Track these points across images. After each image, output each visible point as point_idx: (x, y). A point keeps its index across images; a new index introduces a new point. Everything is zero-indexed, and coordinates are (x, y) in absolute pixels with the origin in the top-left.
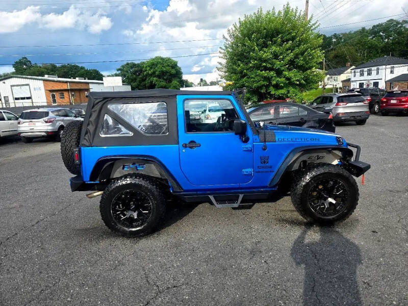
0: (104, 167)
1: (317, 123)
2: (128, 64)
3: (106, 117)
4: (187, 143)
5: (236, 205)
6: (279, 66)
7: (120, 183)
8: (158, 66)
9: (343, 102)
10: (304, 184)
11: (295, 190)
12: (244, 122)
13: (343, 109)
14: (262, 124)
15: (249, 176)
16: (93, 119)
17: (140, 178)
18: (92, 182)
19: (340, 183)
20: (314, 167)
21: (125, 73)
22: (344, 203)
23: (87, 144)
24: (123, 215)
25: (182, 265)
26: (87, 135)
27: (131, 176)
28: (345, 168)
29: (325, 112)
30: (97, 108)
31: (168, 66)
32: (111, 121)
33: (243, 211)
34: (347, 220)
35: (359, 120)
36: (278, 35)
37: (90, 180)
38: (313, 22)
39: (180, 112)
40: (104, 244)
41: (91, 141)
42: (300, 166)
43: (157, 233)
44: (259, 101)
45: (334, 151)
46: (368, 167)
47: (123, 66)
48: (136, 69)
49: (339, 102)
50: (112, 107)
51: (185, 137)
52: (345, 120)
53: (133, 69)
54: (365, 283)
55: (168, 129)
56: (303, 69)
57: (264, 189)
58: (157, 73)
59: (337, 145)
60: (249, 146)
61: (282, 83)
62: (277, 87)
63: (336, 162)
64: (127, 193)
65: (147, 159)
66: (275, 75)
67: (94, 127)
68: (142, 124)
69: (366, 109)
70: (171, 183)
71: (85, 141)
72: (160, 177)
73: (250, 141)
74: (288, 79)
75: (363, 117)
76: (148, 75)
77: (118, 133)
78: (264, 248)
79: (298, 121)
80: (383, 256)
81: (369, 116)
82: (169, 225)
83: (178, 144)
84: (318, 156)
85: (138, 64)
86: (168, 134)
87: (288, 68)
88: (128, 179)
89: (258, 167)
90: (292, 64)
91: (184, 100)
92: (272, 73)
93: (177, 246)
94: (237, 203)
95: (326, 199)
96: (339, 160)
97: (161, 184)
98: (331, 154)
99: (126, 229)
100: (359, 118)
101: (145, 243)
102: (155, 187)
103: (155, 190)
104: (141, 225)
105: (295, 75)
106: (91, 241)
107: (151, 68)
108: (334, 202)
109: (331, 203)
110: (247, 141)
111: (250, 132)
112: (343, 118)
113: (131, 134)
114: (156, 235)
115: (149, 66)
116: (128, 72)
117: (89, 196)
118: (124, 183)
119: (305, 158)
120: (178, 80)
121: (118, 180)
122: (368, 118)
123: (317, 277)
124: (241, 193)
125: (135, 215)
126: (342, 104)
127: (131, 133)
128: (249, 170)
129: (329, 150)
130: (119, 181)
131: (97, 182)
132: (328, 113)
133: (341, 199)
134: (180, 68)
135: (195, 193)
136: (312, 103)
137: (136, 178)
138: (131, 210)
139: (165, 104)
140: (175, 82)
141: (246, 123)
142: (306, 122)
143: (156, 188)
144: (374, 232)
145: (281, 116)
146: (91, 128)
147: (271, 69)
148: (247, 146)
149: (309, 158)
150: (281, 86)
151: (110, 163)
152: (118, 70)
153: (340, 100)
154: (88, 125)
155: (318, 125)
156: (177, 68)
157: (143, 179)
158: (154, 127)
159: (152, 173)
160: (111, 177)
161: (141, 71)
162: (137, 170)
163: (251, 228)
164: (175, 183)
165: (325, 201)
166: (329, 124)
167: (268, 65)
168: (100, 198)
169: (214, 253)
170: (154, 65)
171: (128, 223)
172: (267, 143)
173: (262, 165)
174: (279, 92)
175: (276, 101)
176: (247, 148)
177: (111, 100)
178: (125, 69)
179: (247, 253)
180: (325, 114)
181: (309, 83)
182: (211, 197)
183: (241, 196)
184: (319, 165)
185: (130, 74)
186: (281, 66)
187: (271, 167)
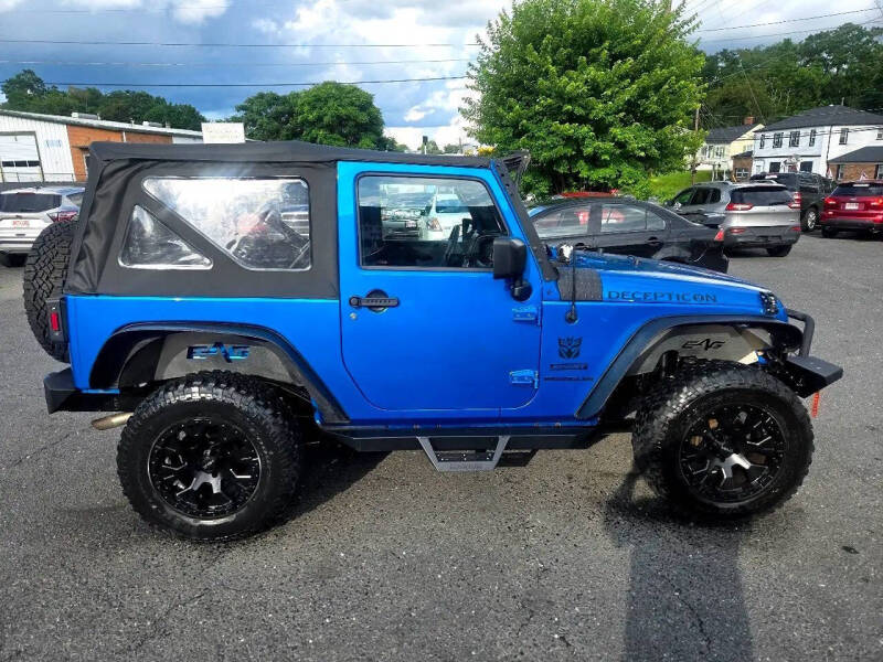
0: (133, 352)
1: (689, 249)
2: (261, 96)
3: (138, 213)
4: (363, 295)
5: (488, 466)
6: (601, 114)
7: (172, 398)
8: (330, 104)
9: (742, 202)
10: (671, 415)
11: (646, 431)
12: (519, 243)
13: (742, 220)
14: (567, 251)
15: (526, 389)
16: (99, 216)
17: (229, 386)
18: (101, 391)
19: (767, 416)
20: (700, 374)
21: (257, 117)
22: (773, 470)
23: (84, 288)
24: (183, 483)
26: (82, 263)
27: (204, 378)
28: (774, 374)
29: (707, 225)
30: (113, 186)
31: (352, 104)
32: (148, 225)
34: (777, 511)
35: (775, 246)
36: (601, 42)
37: (94, 385)
38: (685, 16)
39: (346, 210)
40: (127, 560)
41: (95, 280)
42: (659, 364)
43: (277, 530)
44: (553, 192)
45: (752, 331)
46: (838, 375)
47: (250, 101)
48: (280, 108)
49: (734, 201)
50: (150, 186)
51: (358, 278)
52: (745, 245)
53: (274, 108)
55: (310, 254)
56: (655, 122)
57: (566, 424)
58: (326, 119)
59: (761, 316)
60: (529, 308)
61: (606, 153)
62: (594, 161)
63: (751, 358)
64: (190, 428)
65: (252, 335)
66: (592, 134)
67: (103, 242)
68: (238, 239)
69: (794, 221)
70: (316, 399)
71: (78, 278)
72: (289, 380)
73: (535, 295)
74: (621, 145)
75: (784, 239)
76: (305, 122)
77: (171, 262)
78: (560, 591)
79: (642, 242)
81: (798, 236)
82: (311, 508)
83: (338, 296)
84: (708, 341)
85: (285, 97)
86: (308, 268)
87: (621, 120)
88: (195, 389)
89: (552, 366)
90: (633, 111)
91: (358, 177)
92: (585, 129)
93: (324, 574)
94: (491, 459)
95: (724, 456)
96: (760, 354)
97: (287, 401)
98: (741, 338)
99: (191, 521)
100: (774, 241)
101: (241, 561)
102: (269, 412)
103: (270, 420)
104: (233, 509)
105: (636, 137)
106: (94, 548)
107: (314, 108)
108: (746, 465)
109: (737, 468)
110: (524, 295)
111: (533, 274)
112: (740, 240)
113: (205, 265)
114: (271, 538)
115: (309, 104)
116: (260, 114)
117: (100, 424)
118: (184, 398)
119: (675, 344)
120: (373, 137)
121: (167, 391)
122: (795, 242)
124: (504, 432)
125: (216, 484)
126: (740, 207)
127: (207, 261)
128: (527, 374)
129: (738, 326)
130: (170, 393)
131: (115, 391)
132: (714, 226)
133: (764, 457)
134: (378, 111)
135: (382, 427)
136: (672, 203)
137: (217, 386)
138: (206, 471)
139: (305, 186)
140: (366, 142)
141: (523, 249)
142: (660, 246)
143: (274, 415)
144: (848, 549)
145: (603, 229)
146: (95, 244)
147: (582, 120)
148: (526, 310)
149: (684, 347)
150: (605, 160)
151: (149, 341)
152: (240, 108)
153: (737, 199)
154: (87, 233)
155: (688, 254)
156: (372, 110)
157: (238, 391)
158: (270, 247)
159: (270, 371)
160: (157, 377)
161: (291, 113)
162: (229, 361)
163: (525, 526)
164: (326, 402)
165: (723, 460)
166: (715, 252)
167: (579, 111)
168: (120, 430)
169: (423, 604)
170: (319, 100)
171: (195, 506)
172: (577, 303)
173: (562, 361)
174: (598, 174)
175: (592, 194)
176: (525, 315)
177: (152, 166)
178: (255, 108)
179: (512, 605)
180: (707, 228)
181: (666, 156)
182: (424, 442)
183: (503, 441)
184: (714, 367)
185: (265, 120)
186: (607, 115)
187: (586, 368)
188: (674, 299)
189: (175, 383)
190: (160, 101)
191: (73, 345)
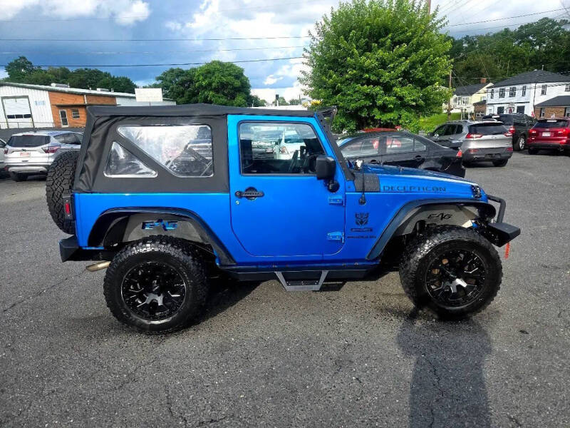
0: (112, 225)
1: (440, 162)
2: (172, 71)
3: (115, 146)
4: (243, 190)
6: (388, 79)
7: (135, 251)
8: (216, 75)
9: (476, 133)
10: (420, 257)
11: (406, 266)
12: (331, 160)
13: (477, 144)
14: (359, 163)
15: (338, 243)
16: (93, 149)
17: (167, 243)
18: (93, 248)
19: (474, 256)
20: (436, 232)
21: (169, 84)
22: (479, 287)
23: (84, 189)
24: (141, 300)
25: (228, 383)
26: (84, 175)
27: (153, 239)
28: (482, 233)
29: (451, 148)
30: (101, 131)
31: (230, 75)
32: (122, 154)
33: (329, 294)
34: (483, 312)
35: (497, 160)
36: (387, 34)
37: (90, 244)
38: (438, 17)
39: (233, 142)
40: (110, 344)
41: (91, 185)
42: (415, 229)
43: (194, 327)
44: (358, 128)
45: (467, 208)
46: (517, 233)
47: (164, 74)
48: (184, 78)
49: (471, 133)
50: (122, 131)
51: (240, 181)
52: (479, 160)
53: (180, 78)
54: (511, 419)
55: (213, 168)
56: (422, 84)
57: (361, 263)
58: (214, 85)
59: (472, 199)
60: (338, 197)
61: (391, 103)
62: (384, 109)
63: (468, 224)
64: (146, 267)
65: (180, 214)
66: (382, 92)
67: (95, 162)
68: (172, 160)
69: (508, 145)
70: (216, 251)
71: (81, 183)
72: (201, 241)
73: (341, 189)
74: (401, 98)
75: (503, 156)
76: (201, 86)
77: (134, 173)
78: (356, 356)
79: (412, 159)
80: (538, 372)
81: (511, 154)
83: (228, 191)
84: (443, 214)
85: (187, 71)
86: (212, 175)
87: (400, 83)
88: (148, 245)
89: (352, 229)
90: (407, 77)
91: (240, 123)
92: (377, 89)
93: (223, 349)
94: (318, 284)
95: (452, 280)
96: (473, 221)
97: (199, 252)
98: (462, 212)
99: (146, 321)
100: (497, 157)
101: (175, 344)
102: (191, 257)
103: (191, 262)
104: (170, 315)
105: (410, 93)
106: (89, 338)
107: (206, 78)
108: (464, 285)
109: (459, 287)
110: (335, 189)
111: (340, 177)
112: (475, 157)
113: (154, 174)
114: (191, 331)
115: (203, 75)
116: (171, 82)
117: (91, 268)
118: (142, 251)
119: (423, 216)
120: (245, 95)
121: (132, 247)
122: (510, 157)
123: (437, 407)
124: (325, 268)
125: (160, 300)
126: (474, 136)
127: (154, 172)
128: (338, 235)
129: (459, 205)
130: (134, 248)
131: (101, 248)
132: (456, 148)
133: (475, 280)
134: (247, 79)
135: (254, 267)
136: (433, 134)
137: (161, 243)
138: (154, 293)
139: (209, 128)
140: (240, 99)
141: (334, 162)
142: (423, 161)
143: (193, 260)
144: (522, 332)
145: (388, 151)
146: (91, 164)
147: (376, 83)
148: (335, 198)
149: (428, 218)
150: (391, 108)
151: (121, 218)
152: (158, 79)
153: (473, 131)
154: (86, 158)
155: (440, 166)
156: (243, 78)
157: (172, 246)
158: (191, 165)
159: (189, 235)
160: (124, 240)
161: (191, 81)
162: (166, 230)
163: (338, 322)
164: (223, 252)
165: (451, 283)
166: (457, 165)
167: (373, 78)
168: (104, 274)
169: (280, 363)
170: (209, 72)
171: (148, 313)
172: (366, 193)
173: (357, 226)
174: (387, 117)
175: (382, 129)
176: (336, 200)
177: (123, 119)
178: (168, 78)
179: (330, 363)
180: (452, 150)
181: (429, 105)
182: (279, 274)
183: (324, 274)
184: (444, 229)
185: (175, 86)
186: (391, 79)
187: (371, 230)
188: (421, 190)
189: (137, 242)
190: (107, 75)
191: (78, 222)
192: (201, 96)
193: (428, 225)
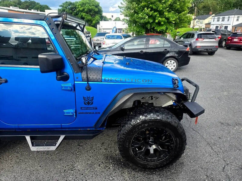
1: (177, 53)
2: (67, 2)
5: (53, 148)
6: (161, 9)
8: (87, 5)
9: (201, 38)
13: (201, 44)
15: (71, 117)
21: (65, 9)
31: (93, 5)
35: (210, 52)
45: (168, 94)
46: (203, 112)
47: (64, 4)
48: (72, 6)
49: (198, 38)
52: (201, 51)
53: (70, 6)
56: (178, 11)
57: (92, 129)
58: (85, 10)
60: (68, 84)
61: (162, 21)
62: (159, 24)
63: (169, 103)
66: (158, 15)
69: (217, 44)
73: (70, 79)
74: (168, 19)
75: (213, 50)
76: (79, 11)
79: (162, 51)
81: (217, 49)
85: (73, 3)
87: (168, 11)
89: (81, 108)
90: (171, 7)
92: (156, 13)
94: (55, 145)
95: (150, 145)
98: (165, 96)
100: (210, 50)
105: (172, 16)
107: (82, 6)
110: (66, 79)
111: (69, 69)
112: (199, 50)
115: (81, 5)
116: (67, 8)
119: (138, 98)
120: (100, 15)
122: (216, 51)
126: (200, 39)
128: (70, 111)
132: (186, 46)
134: (101, 8)
136: (180, 38)
140: (97, 17)
142: (168, 52)
145: (150, 46)
147: (155, 11)
148: (66, 85)
149: (142, 99)
150: (162, 24)
152: (61, 6)
153: (199, 37)
155: (177, 55)
156: (99, 7)
161: (75, 8)
167: (154, 7)
170: (83, 4)
172: (89, 83)
173: (86, 106)
176: (67, 87)
178: (65, 6)
180: (184, 47)
181: (181, 23)
182: (28, 138)
185: (68, 10)
186: (163, 9)
187: (96, 109)
190: (38, 4)
192: (79, 15)
193: (143, 103)
